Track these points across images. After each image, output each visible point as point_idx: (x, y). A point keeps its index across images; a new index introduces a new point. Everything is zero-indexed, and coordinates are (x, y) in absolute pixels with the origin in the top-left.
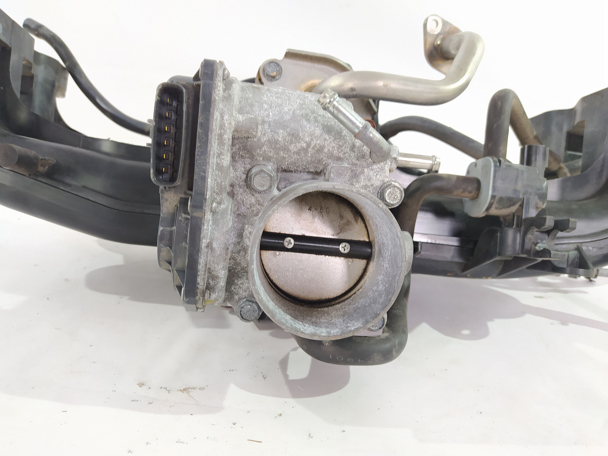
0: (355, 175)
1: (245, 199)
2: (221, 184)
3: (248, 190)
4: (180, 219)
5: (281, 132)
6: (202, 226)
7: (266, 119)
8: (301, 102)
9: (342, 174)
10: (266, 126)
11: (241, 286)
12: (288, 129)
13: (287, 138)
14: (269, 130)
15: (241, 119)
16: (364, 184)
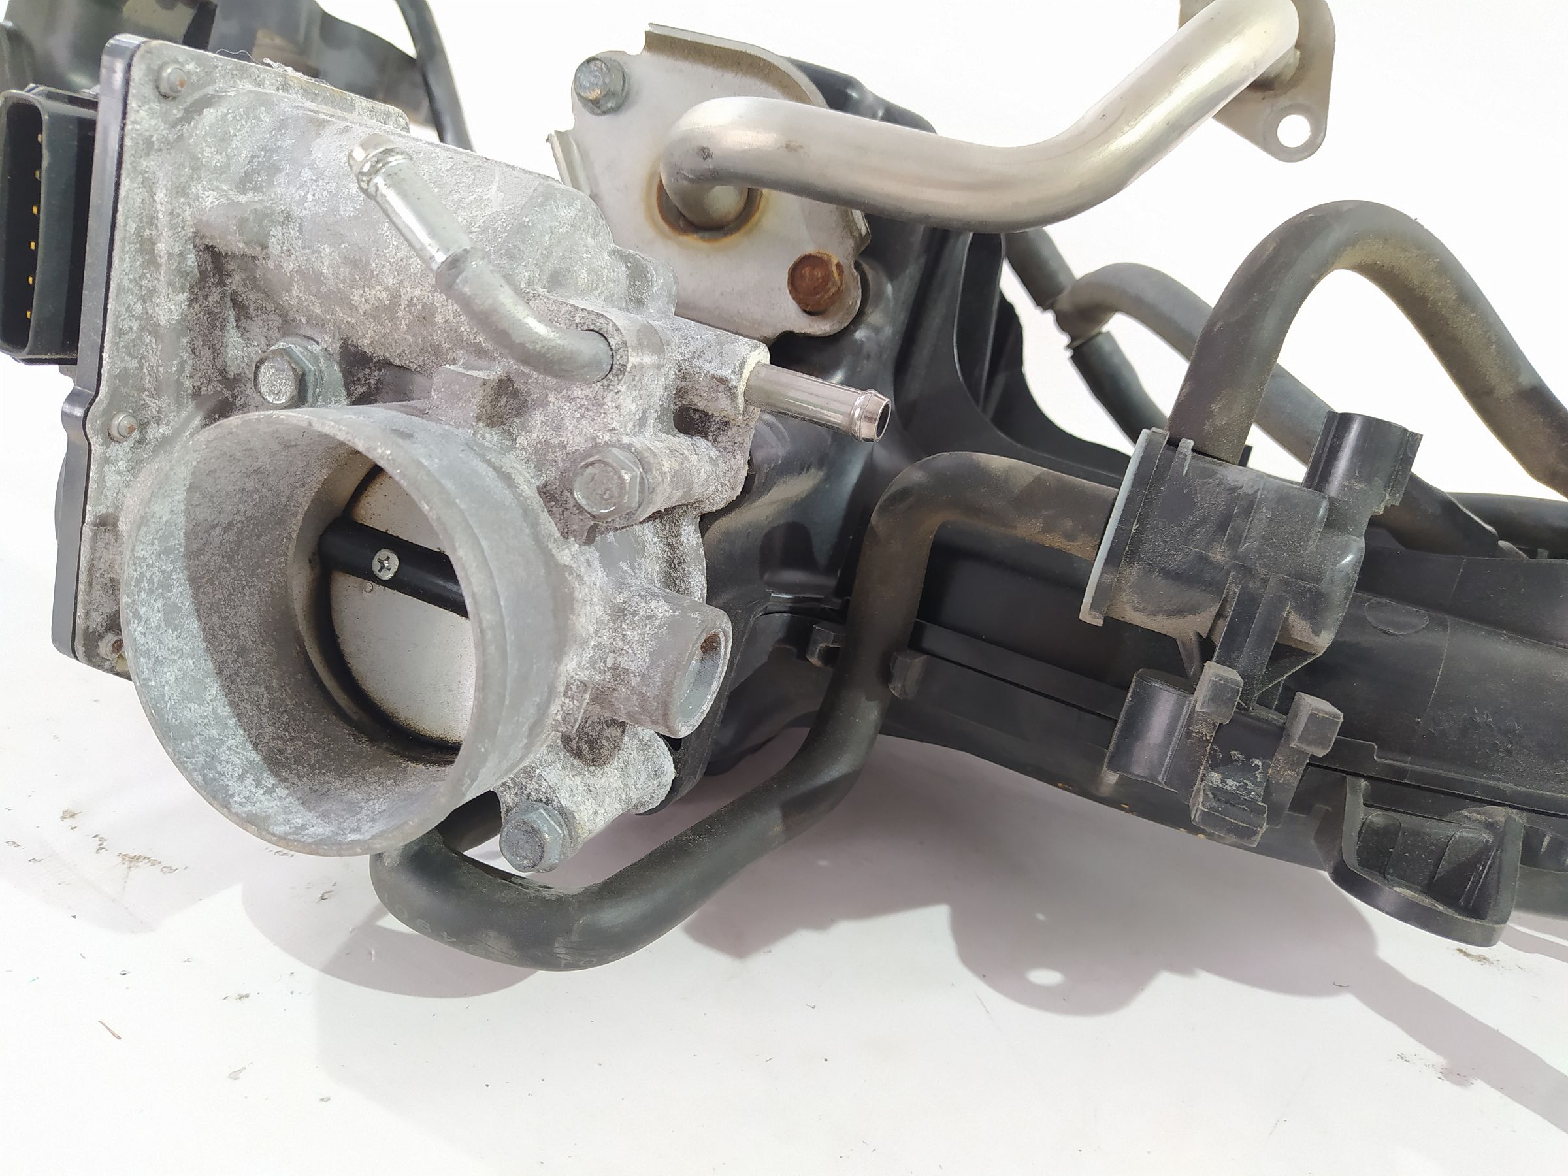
2: (157, 371)
5: (327, 250)
7: (296, 211)
9: (460, 397)
10: (293, 231)
12: (343, 246)
13: (342, 270)
14: (300, 243)
15: (208, 202)
16: (541, 437)
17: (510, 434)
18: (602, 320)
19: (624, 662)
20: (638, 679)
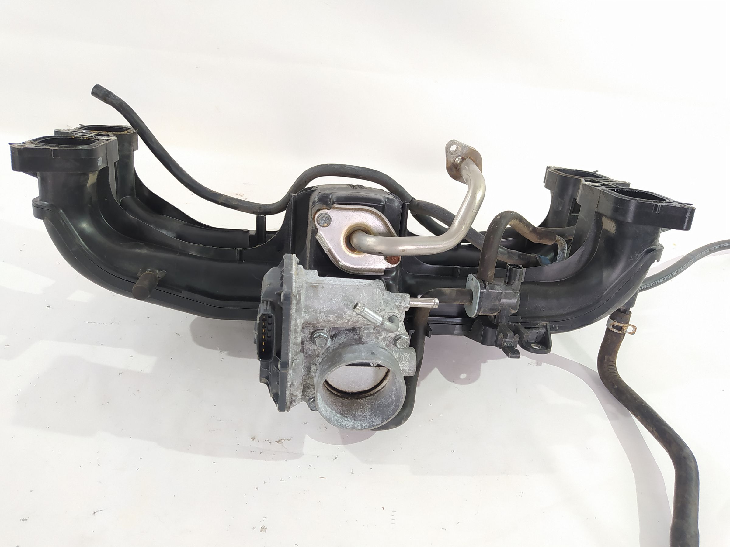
0: (379, 332)
1: (310, 348)
3: (312, 343)
4: (274, 370)
5: (332, 316)
6: (287, 376)
7: (322, 310)
8: (344, 295)
9: (370, 336)
10: (322, 314)
11: (310, 392)
12: (336, 314)
13: (335, 319)
14: (324, 316)
15: (307, 317)
16: (384, 336)
17: (377, 337)
18: (395, 314)
19: (404, 368)
20: (408, 370)
